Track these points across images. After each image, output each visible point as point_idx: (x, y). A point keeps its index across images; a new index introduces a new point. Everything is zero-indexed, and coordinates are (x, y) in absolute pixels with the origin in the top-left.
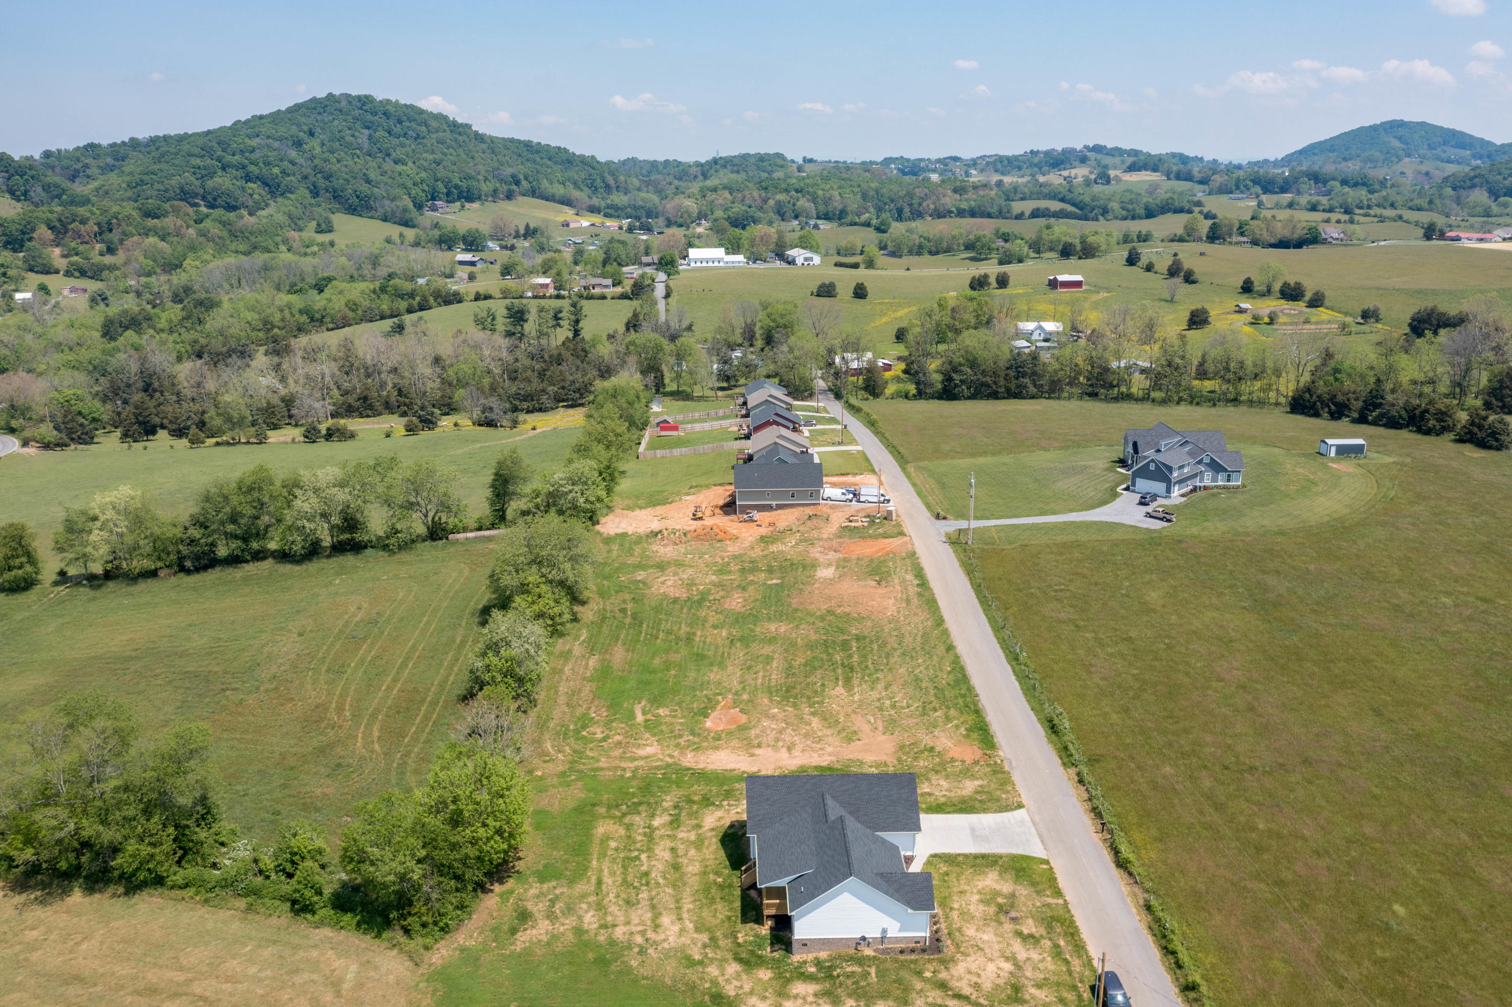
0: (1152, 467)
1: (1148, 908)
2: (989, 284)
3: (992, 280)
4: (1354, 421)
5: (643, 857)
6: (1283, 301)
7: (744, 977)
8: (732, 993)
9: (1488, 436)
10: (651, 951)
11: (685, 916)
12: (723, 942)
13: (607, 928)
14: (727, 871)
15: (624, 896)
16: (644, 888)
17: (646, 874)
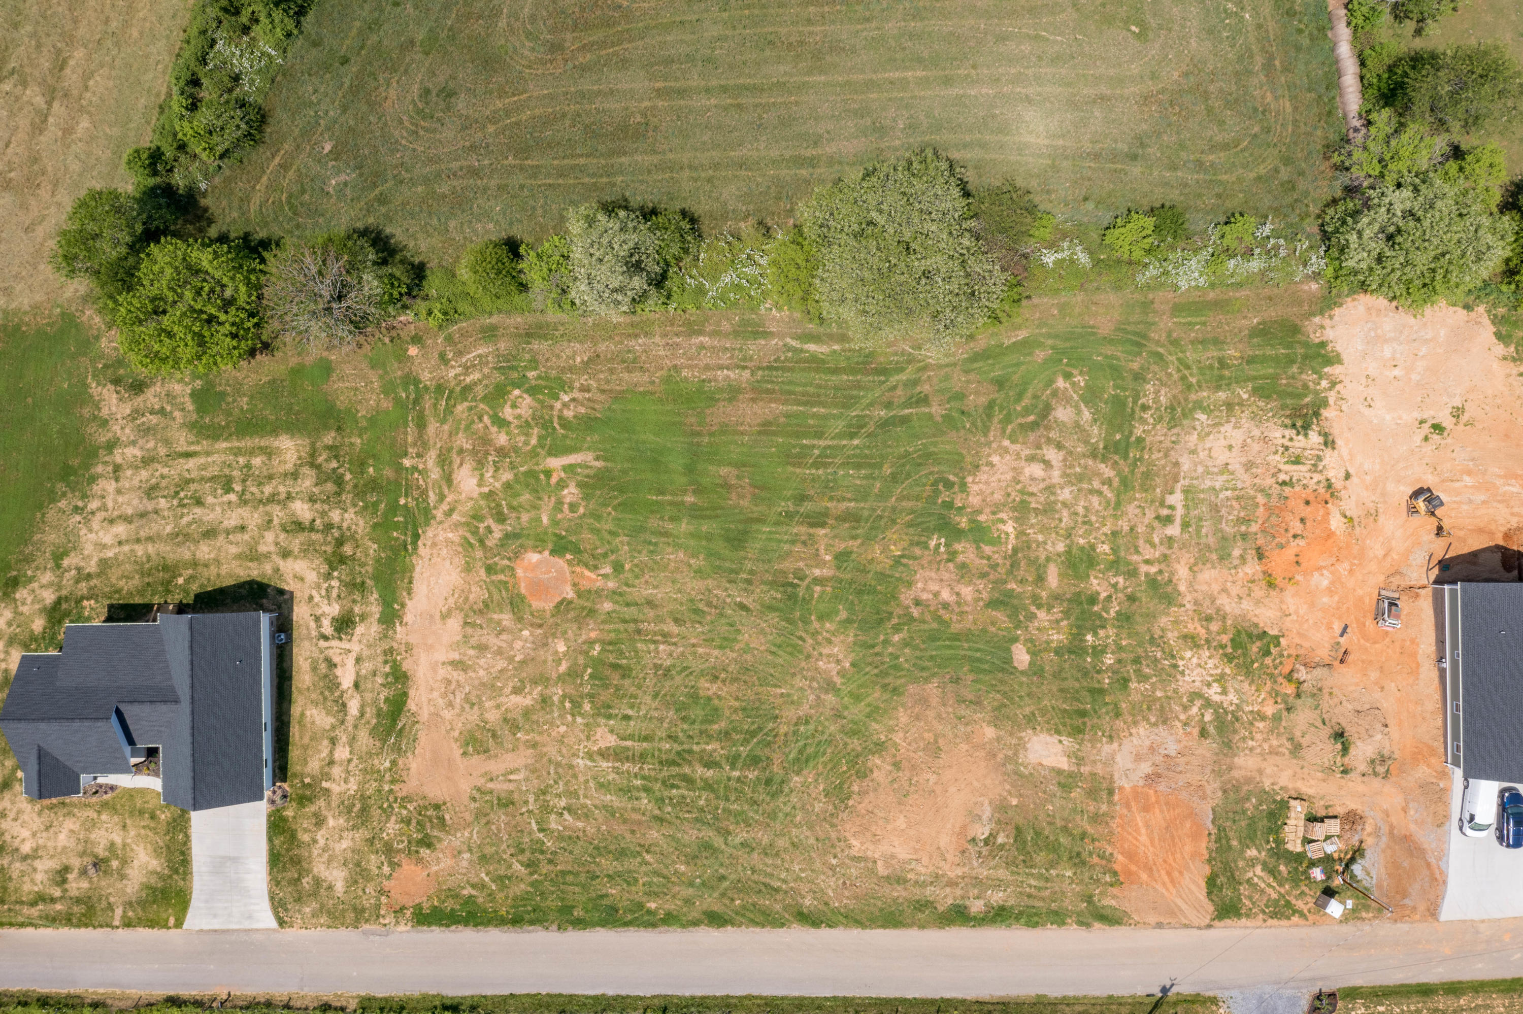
5: (232, 497)
7: (37, 606)
8: (18, 596)
10: (78, 518)
11: (126, 548)
12: (83, 587)
13: (115, 471)
14: (195, 588)
15: (164, 483)
16: (175, 502)
17: (199, 502)
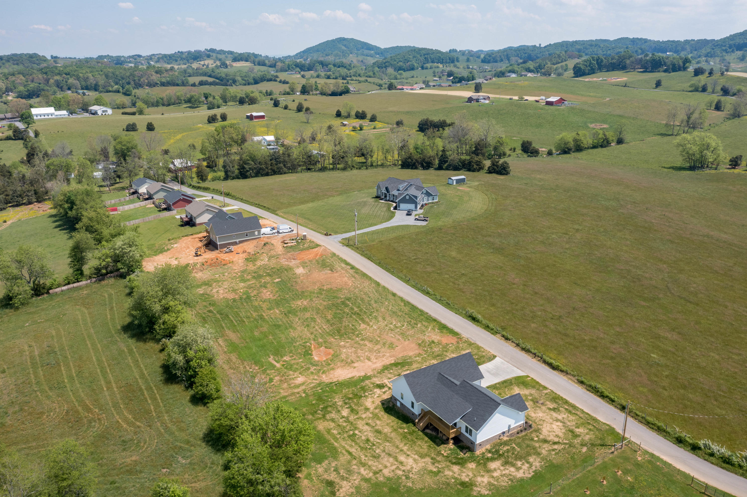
0: (407, 197)
1: (582, 383)
2: (218, 119)
3: (219, 117)
4: (436, 169)
5: (357, 432)
6: (357, 120)
7: (464, 470)
8: (467, 480)
9: (502, 169)
10: (411, 475)
11: (409, 453)
12: (439, 458)
13: (378, 473)
14: (405, 425)
15: (369, 455)
16: (374, 447)
17: (368, 440)
